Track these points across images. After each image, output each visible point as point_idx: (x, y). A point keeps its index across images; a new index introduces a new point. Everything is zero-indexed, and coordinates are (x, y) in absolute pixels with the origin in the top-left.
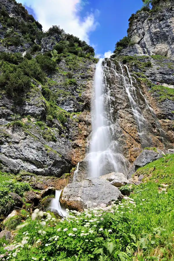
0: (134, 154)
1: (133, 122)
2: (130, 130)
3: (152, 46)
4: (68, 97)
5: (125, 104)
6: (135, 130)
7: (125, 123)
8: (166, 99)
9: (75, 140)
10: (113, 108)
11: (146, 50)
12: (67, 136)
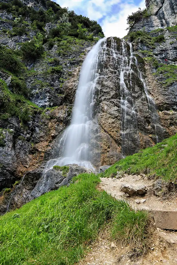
0: (107, 161)
1: (116, 117)
2: (110, 128)
3: (172, 15)
4: (44, 88)
5: (112, 93)
6: (118, 128)
7: (106, 119)
8: (174, 83)
9: (38, 143)
10: (95, 100)
11: (164, 21)
12: (27, 138)
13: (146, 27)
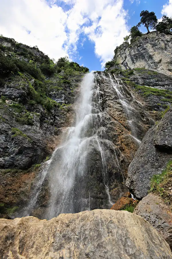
1: (121, 111)
3: (132, 64)
4: (60, 91)
5: (113, 97)
6: (125, 118)
7: (114, 111)
8: (150, 94)
9: (60, 127)
11: (128, 67)
12: (51, 123)
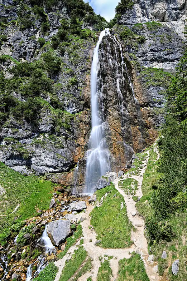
1: (118, 119)
2: (116, 126)
5: (114, 101)
6: (120, 126)
7: (112, 120)
8: (150, 86)
9: (78, 139)
11: (145, 11)
13: (131, 19)
